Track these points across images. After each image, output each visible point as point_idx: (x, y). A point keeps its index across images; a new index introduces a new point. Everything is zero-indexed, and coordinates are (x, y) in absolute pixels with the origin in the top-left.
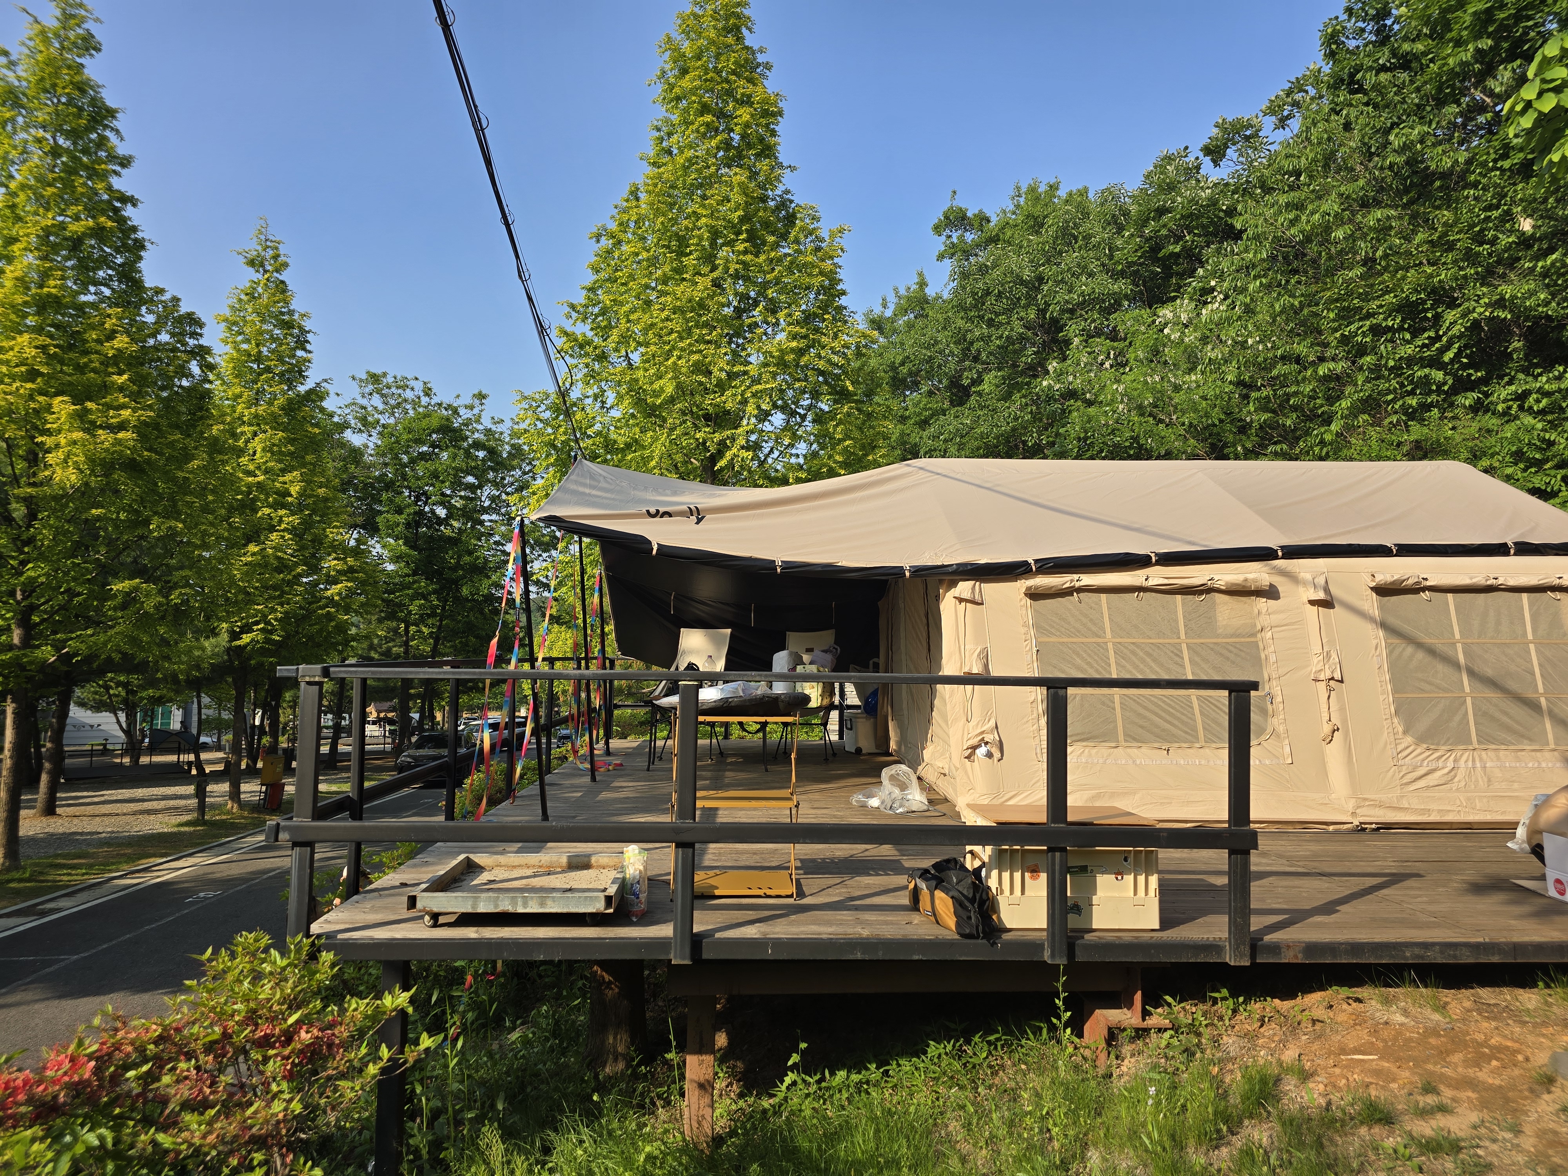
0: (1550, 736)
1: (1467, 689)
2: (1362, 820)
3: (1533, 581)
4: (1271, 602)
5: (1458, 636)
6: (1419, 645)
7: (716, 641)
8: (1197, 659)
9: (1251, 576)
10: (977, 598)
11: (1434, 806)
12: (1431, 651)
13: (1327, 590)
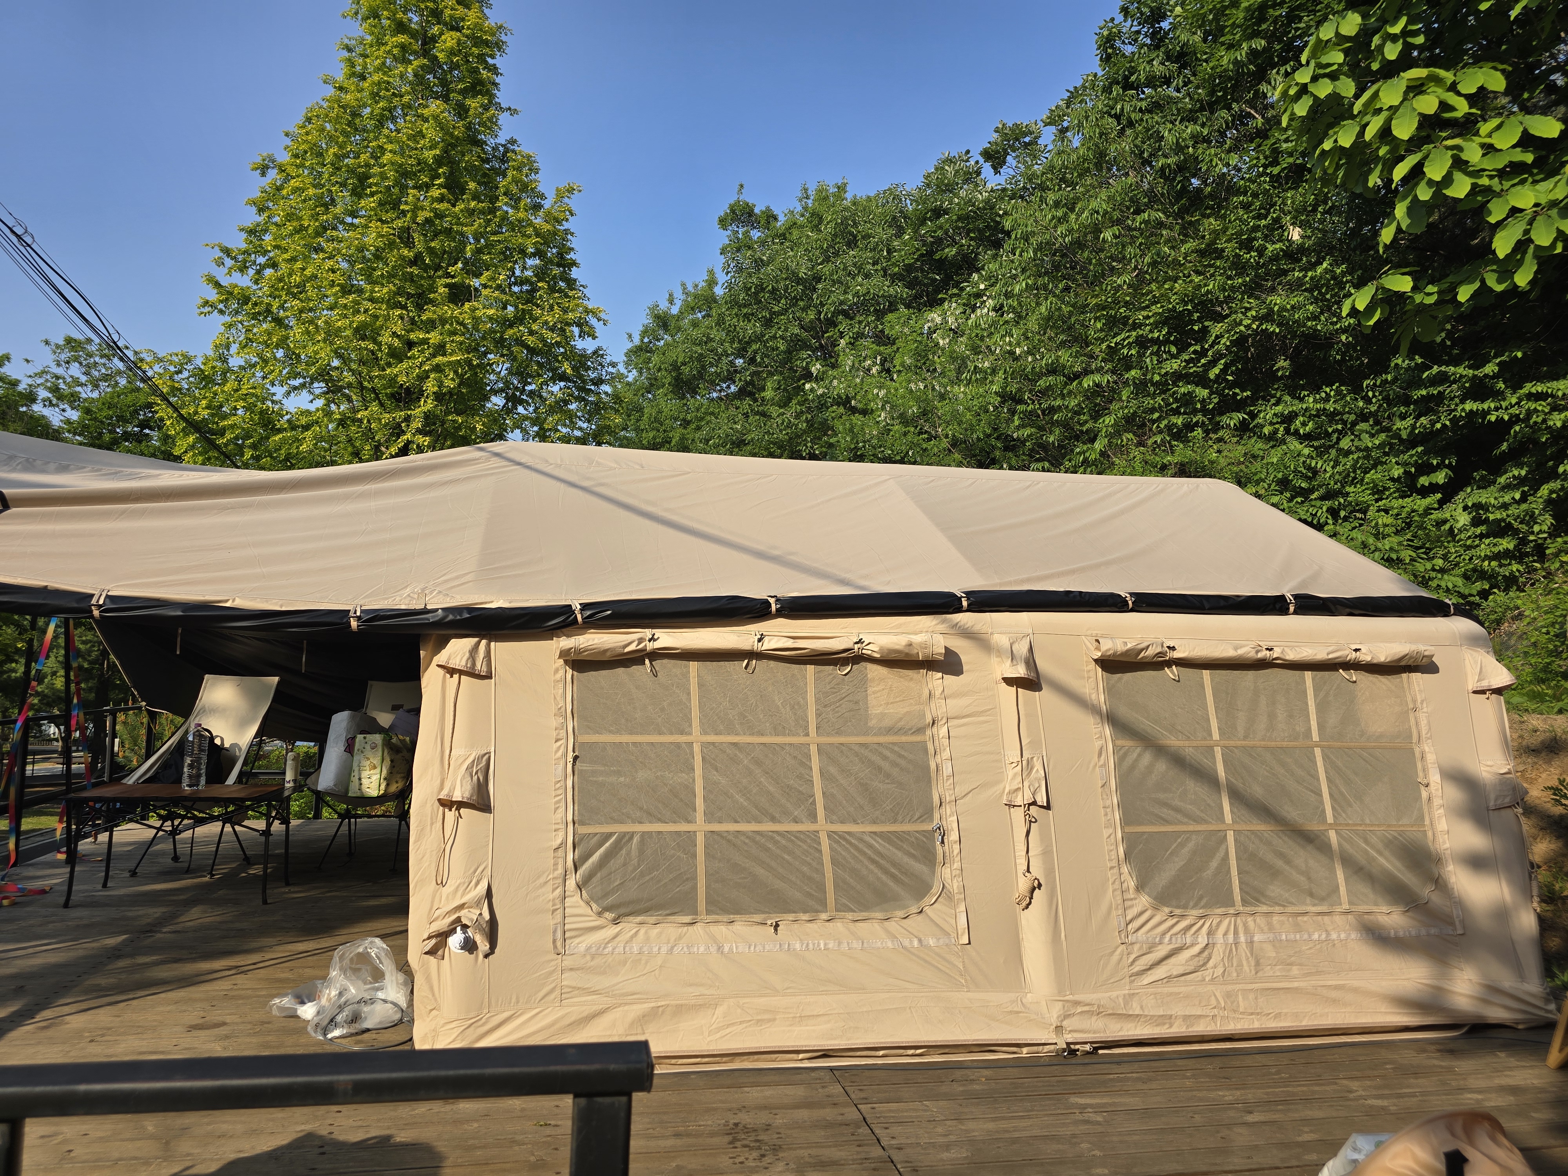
0: (1343, 889)
1: (1228, 818)
2: (1070, 1038)
3: (1321, 654)
4: (950, 679)
5: (1216, 736)
6: (1160, 750)
7: (253, 697)
8: (833, 770)
9: (917, 639)
10: (480, 666)
11: (1178, 1010)
12: (1178, 761)
13: (1030, 662)
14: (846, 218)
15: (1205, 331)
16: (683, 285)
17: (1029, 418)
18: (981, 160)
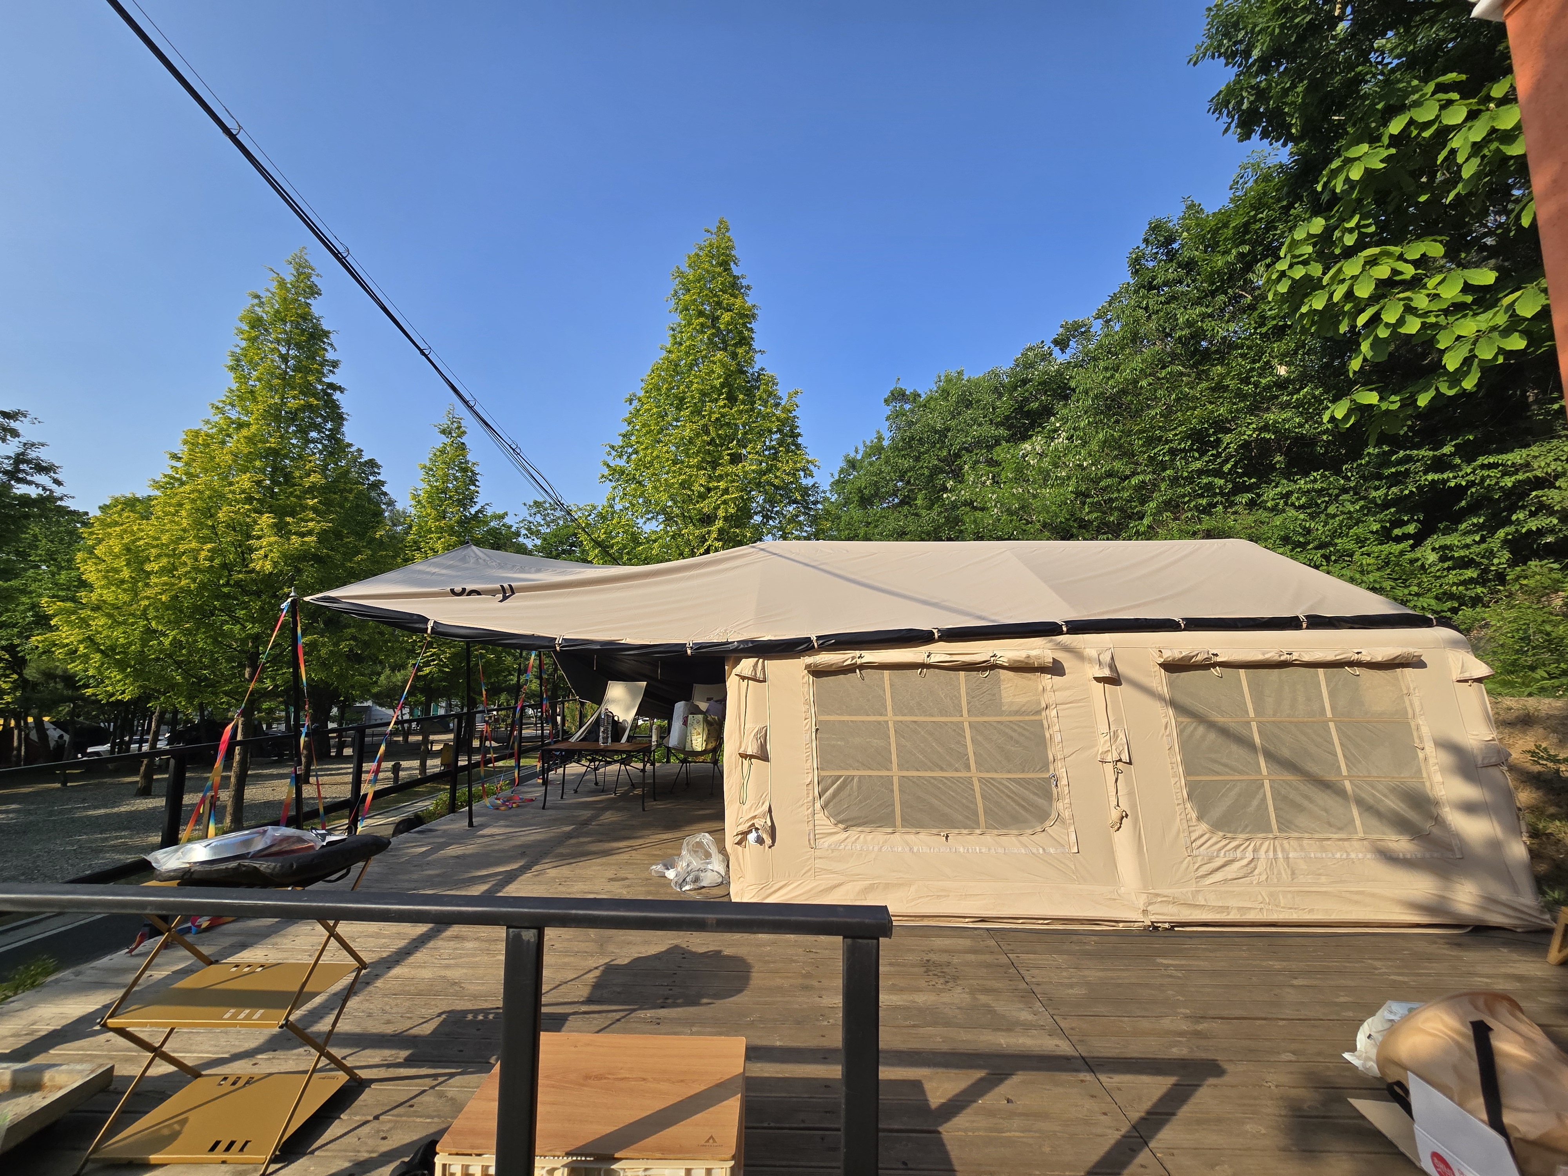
0: (1358, 822)
1: (1264, 771)
2: (1154, 918)
3: (1330, 657)
4: (1056, 678)
5: (1252, 714)
6: (1211, 725)
7: (632, 693)
8: (980, 738)
9: (1033, 653)
10: (759, 675)
11: (1232, 903)
12: (1224, 732)
13: (1112, 667)
14: (965, 391)
15: (1218, 441)
16: (864, 442)
17: (1096, 507)
18: (1052, 346)
